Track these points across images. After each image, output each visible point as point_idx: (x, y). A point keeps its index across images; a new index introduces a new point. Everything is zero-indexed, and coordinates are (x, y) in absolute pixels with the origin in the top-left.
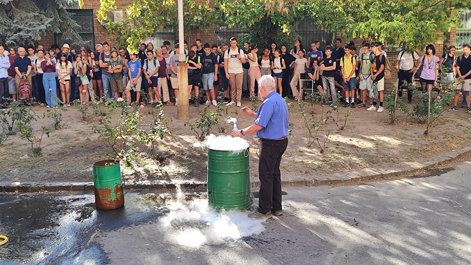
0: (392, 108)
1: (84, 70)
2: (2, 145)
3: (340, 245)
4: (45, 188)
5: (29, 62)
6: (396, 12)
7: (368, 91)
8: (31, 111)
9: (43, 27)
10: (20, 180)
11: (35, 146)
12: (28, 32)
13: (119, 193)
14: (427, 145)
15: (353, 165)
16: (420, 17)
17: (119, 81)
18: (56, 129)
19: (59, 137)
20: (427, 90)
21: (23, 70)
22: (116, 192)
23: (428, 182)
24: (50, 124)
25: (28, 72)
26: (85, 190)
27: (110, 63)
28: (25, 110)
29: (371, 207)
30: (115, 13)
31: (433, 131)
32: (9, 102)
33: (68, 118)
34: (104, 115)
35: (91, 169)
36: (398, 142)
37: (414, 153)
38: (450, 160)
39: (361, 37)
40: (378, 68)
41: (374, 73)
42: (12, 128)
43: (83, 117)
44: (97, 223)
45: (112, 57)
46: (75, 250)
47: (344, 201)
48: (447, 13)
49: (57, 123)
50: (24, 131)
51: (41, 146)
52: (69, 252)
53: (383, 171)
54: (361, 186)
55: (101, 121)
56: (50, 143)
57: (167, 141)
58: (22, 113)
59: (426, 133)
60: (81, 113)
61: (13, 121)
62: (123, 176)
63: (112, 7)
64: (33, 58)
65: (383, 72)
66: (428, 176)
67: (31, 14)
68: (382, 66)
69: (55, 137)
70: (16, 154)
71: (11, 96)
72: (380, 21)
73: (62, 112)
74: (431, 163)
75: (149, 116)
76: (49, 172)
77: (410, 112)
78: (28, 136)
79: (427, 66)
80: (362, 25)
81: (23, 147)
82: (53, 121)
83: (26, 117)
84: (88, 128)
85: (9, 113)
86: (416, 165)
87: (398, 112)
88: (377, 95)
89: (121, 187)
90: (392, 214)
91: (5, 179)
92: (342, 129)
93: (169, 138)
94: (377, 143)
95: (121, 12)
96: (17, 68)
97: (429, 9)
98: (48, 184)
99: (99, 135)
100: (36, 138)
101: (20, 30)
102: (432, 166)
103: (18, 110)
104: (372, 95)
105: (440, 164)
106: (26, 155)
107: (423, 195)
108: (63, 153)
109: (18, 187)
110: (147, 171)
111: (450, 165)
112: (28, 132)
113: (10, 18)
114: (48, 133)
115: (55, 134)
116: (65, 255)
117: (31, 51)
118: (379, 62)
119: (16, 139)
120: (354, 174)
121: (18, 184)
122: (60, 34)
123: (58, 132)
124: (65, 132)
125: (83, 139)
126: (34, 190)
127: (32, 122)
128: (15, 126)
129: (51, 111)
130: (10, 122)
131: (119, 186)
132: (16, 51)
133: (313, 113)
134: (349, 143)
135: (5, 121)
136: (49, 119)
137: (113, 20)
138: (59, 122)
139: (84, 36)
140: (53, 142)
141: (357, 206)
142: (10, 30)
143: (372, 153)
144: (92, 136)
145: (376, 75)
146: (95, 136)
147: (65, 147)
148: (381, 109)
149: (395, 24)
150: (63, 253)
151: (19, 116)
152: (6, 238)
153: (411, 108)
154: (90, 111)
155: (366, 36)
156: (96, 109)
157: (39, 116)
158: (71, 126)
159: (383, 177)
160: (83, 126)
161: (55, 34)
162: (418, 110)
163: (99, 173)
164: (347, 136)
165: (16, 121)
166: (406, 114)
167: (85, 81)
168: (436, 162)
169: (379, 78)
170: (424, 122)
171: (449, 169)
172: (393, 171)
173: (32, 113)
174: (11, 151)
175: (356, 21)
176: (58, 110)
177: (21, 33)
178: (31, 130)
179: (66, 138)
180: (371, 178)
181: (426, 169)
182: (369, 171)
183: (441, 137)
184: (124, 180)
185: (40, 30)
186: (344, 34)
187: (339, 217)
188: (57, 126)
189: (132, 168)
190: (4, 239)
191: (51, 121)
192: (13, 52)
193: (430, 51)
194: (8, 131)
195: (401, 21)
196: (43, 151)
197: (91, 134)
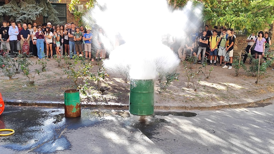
0: (237, 67)
2: (12, 79)
3: (204, 144)
4: (36, 104)
5: (29, 32)
6: (242, 12)
8: (29, 60)
9: (38, 13)
10: (22, 99)
11: (31, 80)
12: (29, 15)
13: (78, 108)
14: (256, 89)
15: (213, 99)
16: (256, 15)
17: (80, 45)
18: (43, 71)
19: (45, 75)
20: (258, 57)
21: (25, 37)
22: (77, 108)
23: (256, 110)
24: (40, 68)
25: (28, 38)
26: (59, 106)
27: (75, 35)
28: (26, 59)
29: (223, 123)
30: (79, 6)
31: (261, 81)
32: (17, 54)
33: (50, 65)
34: (71, 64)
35: (62, 95)
36: (240, 87)
37: (249, 93)
38: (270, 99)
39: (221, 25)
40: (230, 44)
42: (18, 70)
43: (59, 65)
44: (65, 125)
45: (76, 31)
46: (53, 139)
47: (207, 119)
48: (271, 13)
49: (44, 68)
50: (25, 71)
51: (34, 80)
52: (49, 141)
53: (230, 103)
54: (217, 111)
55: (68, 67)
56: (39, 79)
57: (106, 81)
58: (24, 61)
59: (256, 82)
60: (57, 63)
61: (19, 65)
62: (81, 99)
63: (77, 3)
64: (31, 30)
65: (233, 46)
66: (257, 107)
67: (31, 5)
68: (233, 43)
69: (42, 76)
70: (20, 84)
72: (232, 17)
73: (47, 62)
74: (258, 100)
75: (96, 66)
76: (39, 95)
77: (248, 69)
78: (27, 74)
79: (259, 43)
80: (221, 18)
81: (24, 81)
82: (41, 67)
83: (26, 64)
84: (61, 71)
85: (17, 60)
86: (250, 100)
87: (241, 70)
89: (80, 105)
90: (235, 127)
91: (14, 98)
92: (207, 78)
93: (107, 79)
94: (228, 87)
95: (82, 6)
96: (21, 36)
97: (261, 11)
98: (38, 102)
99: (67, 75)
100: (32, 75)
101: (24, 14)
102: (260, 101)
103: (22, 59)
104: (225, 59)
105: (264, 100)
106: (26, 85)
107: (254, 118)
108: (47, 85)
109: (21, 103)
110: (94, 98)
111: (270, 101)
112: (27, 72)
113: (19, 6)
114: (39, 73)
115: (42, 74)
116: (47, 142)
117: (30, 26)
118: (231, 40)
119: (20, 76)
120: (214, 104)
121: (20, 101)
122: (47, 17)
123: (44, 73)
124: (48, 73)
125: (58, 77)
126: (29, 105)
127: (30, 66)
128: (20, 68)
129: (41, 61)
130: (17, 66)
131: (79, 105)
132: (21, 26)
133: (191, 68)
134: (211, 86)
135: (14, 65)
136: (39, 65)
137: (77, 10)
138: (45, 67)
139: (61, 19)
140: (41, 78)
141: (214, 122)
142: (19, 14)
143: (225, 92)
144: (63, 76)
145: (229, 48)
147: (48, 81)
148: (230, 68)
149: (241, 18)
150: (46, 140)
151: (22, 63)
152: (14, 131)
153: (248, 67)
154: (63, 61)
155: (224, 25)
156: (66, 61)
157: (34, 63)
158: (52, 70)
159: (230, 106)
160: (58, 70)
161: (44, 17)
162: (252, 69)
163: (67, 96)
164: (210, 82)
166: (245, 71)
168: (262, 99)
169: (230, 49)
170: (256, 76)
171: (269, 104)
172: (236, 103)
173: (29, 61)
174: (17, 82)
175: (218, 16)
177: (25, 16)
178: (28, 71)
179: (49, 76)
180: (224, 107)
181: (256, 103)
182: (222, 103)
183: (265, 85)
184: (81, 101)
185: (36, 14)
186: (211, 23)
187: (204, 128)
188: (43, 69)
189: (86, 95)
190: (12, 131)
191: (40, 66)
192: (20, 26)
193: (261, 35)
194: (15, 71)
195: (244, 17)
196: (35, 83)
197: (63, 74)
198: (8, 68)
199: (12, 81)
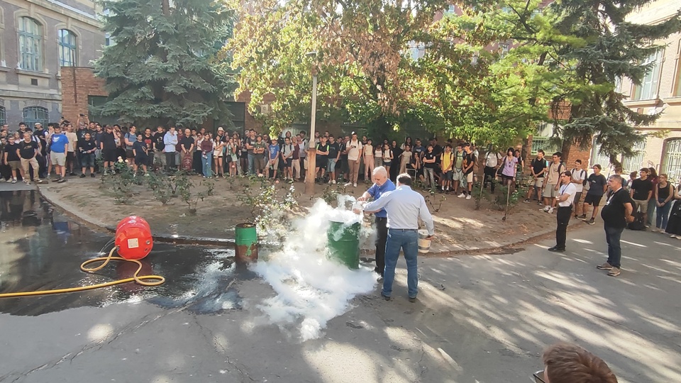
0: (477, 197)
1: (235, 150)
2: (166, 204)
3: (429, 305)
4: (197, 241)
5: (192, 141)
6: (486, 120)
7: (459, 181)
8: (191, 180)
9: (205, 114)
10: (179, 233)
11: (191, 208)
12: (194, 117)
14: (504, 229)
15: (443, 241)
16: (505, 125)
18: (209, 195)
19: (211, 201)
20: (507, 184)
21: (188, 147)
23: (502, 258)
24: (205, 191)
25: (191, 149)
26: (228, 245)
27: (255, 146)
28: (186, 178)
29: (456, 276)
30: (262, 106)
31: (510, 218)
32: (175, 171)
33: (219, 187)
34: (247, 187)
35: (234, 229)
36: (482, 225)
37: (493, 234)
38: (522, 242)
39: (456, 138)
40: (468, 164)
41: (465, 168)
43: (231, 187)
45: (257, 141)
47: (434, 269)
48: (526, 123)
49: (210, 190)
51: (196, 208)
53: (467, 247)
54: (449, 258)
55: (244, 191)
56: (203, 206)
57: (296, 211)
58: (184, 180)
59: (504, 219)
60: (229, 184)
61: (176, 186)
62: (258, 237)
63: (259, 102)
65: (472, 167)
66: (503, 254)
67: (196, 104)
68: (472, 162)
69: (208, 202)
70: (177, 213)
71: (176, 166)
72: (472, 127)
73: (215, 182)
74: (507, 244)
75: (282, 189)
76: (201, 229)
77: (492, 201)
78: (187, 199)
79: (508, 164)
80: (458, 129)
81: (182, 208)
82: (207, 189)
83: (187, 184)
84: (234, 196)
85: (174, 179)
86: (495, 244)
87: (483, 200)
88: (466, 185)
89: (257, 245)
90: (473, 282)
91: (166, 232)
92: (437, 211)
93: (297, 209)
94: (464, 224)
95: (267, 106)
96: (183, 145)
98: (200, 239)
99: (242, 202)
101: (188, 115)
102: (508, 246)
103: (181, 178)
104: (462, 185)
105: (513, 245)
107: (499, 269)
108: (213, 215)
109: (176, 239)
110: (278, 234)
111: (522, 246)
113: (181, 106)
115: (208, 199)
117: (194, 132)
119: (177, 201)
120: (444, 249)
121: (176, 236)
122: (218, 120)
123: (210, 198)
124: (216, 198)
125: (229, 204)
126: (188, 242)
127: (191, 188)
130: (174, 188)
132: (183, 131)
134: (442, 223)
135: (170, 186)
137: (260, 112)
138: (212, 190)
139: (237, 123)
140: (206, 205)
141: (443, 273)
142: (179, 115)
143: (460, 232)
145: (467, 169)
146: (240, 203)
147: (215, 210)
148: (469, 197)
149: (485, 129)
151: (181, 183)
153: (493, 197)
154: (237, 182)
155: (461, 137)
156: (241, 181)
157: (197, 184)
158: (221, 193)
159: (467, 252)
160: (230, 194)
161: (214, 120)
162: (498, 200)
164: (441, 217)
165: (178, 186)
166: (489, 203)
167: (235, 159)
168: (511, 243)
169: (469, 172)
170: (503, 210)
171: (521, 250)
172: (476, 248)
174: (173, 210)
175: (454, 125)
176: (211, 180)
177: (188, 118)
178: (189, 194)
179: (217, 203)
180: (458, 252)
181: (502, 248)
182: (457, 246)
183: (516, 222)
184: (259, 240)
185: (203, 116)
186: (444, 135)
187: (429, 282)
188: (210, 192)
189: (266, 231)
192: (180, 133)
193: (511, 153)
194: (171, 194)
195: (489, 128)
196: (198, 212)
197: (236, 201)
198: (161, 190)
199: (166, 208)
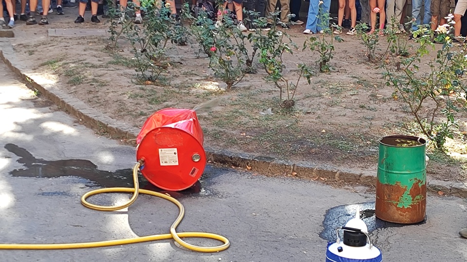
11: (285, 98)
13: (418, 197)
18: (321, 71)
19: (325, 85)
22: (414, 194)
42: (251, 62)
49: (325, 61)
50: (270, 70)
51: (296, 97)
56: (309, 94)
60: (365, 48)
61: (255, 50)
73: (336, 44)
82: (318, 57)
99: (394, 89)
100: (289, 82)
103: (265, 33)
106: (270, 109)
112: (277, 71)
114: (308, 77)
119: (257, 82)
125: (364, 93)
126: (275, 169)
128: (257, 59)
131: (420, 185)
135: (242, 49)
136: (311, 53)
144: (381, 91)
146: (386, 92)
151: (266, 43)
152: (227, 242)
157: (297, 45)
158: (347, 69)
163: (387, 156)
176: (329, 40)
178: (281, 68)
188: (323, 66)
190: (223, 242)
196: (297, 107)
